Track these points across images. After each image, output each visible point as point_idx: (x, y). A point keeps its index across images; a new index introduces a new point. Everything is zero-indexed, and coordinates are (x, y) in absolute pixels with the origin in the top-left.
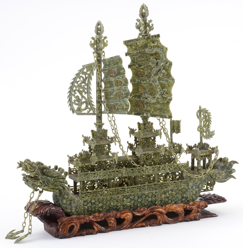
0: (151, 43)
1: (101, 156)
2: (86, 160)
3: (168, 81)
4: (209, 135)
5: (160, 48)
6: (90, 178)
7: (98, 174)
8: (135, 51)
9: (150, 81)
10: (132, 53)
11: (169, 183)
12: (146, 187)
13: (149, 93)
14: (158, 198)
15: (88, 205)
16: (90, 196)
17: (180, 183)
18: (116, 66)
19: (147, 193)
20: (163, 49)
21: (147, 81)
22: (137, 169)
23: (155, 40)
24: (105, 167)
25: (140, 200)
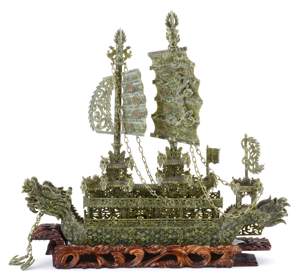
0: (177, 56)
1: (115, 181)
2: (98, 185)
3: (194, 102)
4: (257, 169)
5: (187, 63)
6: (97, 205)
7: (108, 202)
8: (160, 65)
9: (175, 100)
10: (157, 67)
11: (195, 221)
12: (166, 221)
13: (175, 114)
14: (180, 236)
15: (93, 235)
16: (96, 225)
17: (210, 221)
18: (134, 81)
19: (167, 229)
20: (190, 64)
21: (173, 100)
22: (155, 200)
23: (181, 53)
24: (119, 194)
25: (158, 235)
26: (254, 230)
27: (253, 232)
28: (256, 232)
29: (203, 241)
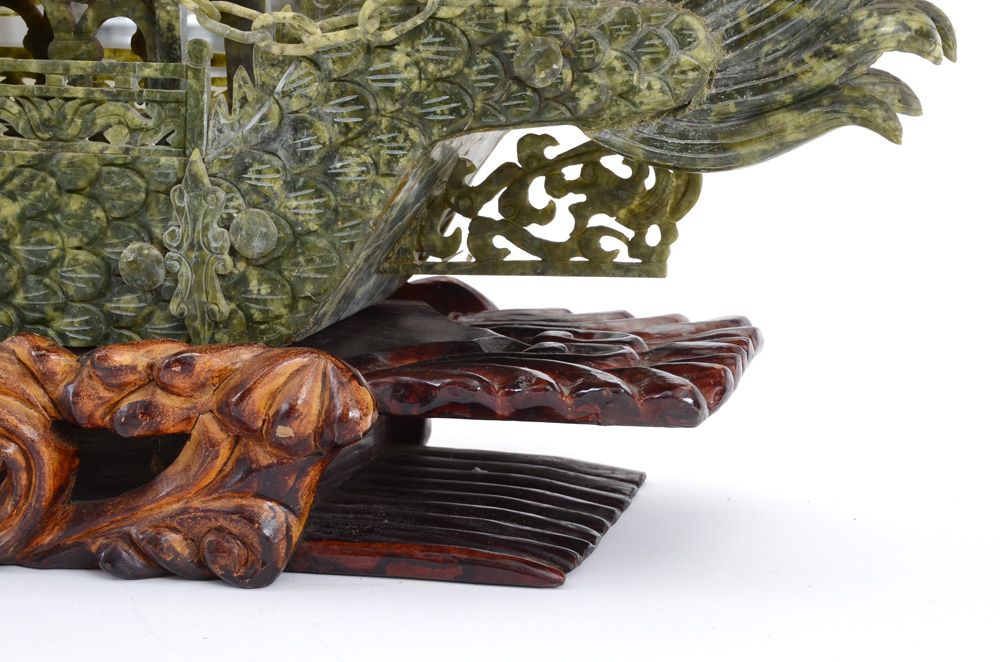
26: (597, 220)
27: (585, 239)
28: (607, 243)
29: (19, 299)
